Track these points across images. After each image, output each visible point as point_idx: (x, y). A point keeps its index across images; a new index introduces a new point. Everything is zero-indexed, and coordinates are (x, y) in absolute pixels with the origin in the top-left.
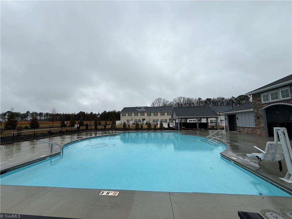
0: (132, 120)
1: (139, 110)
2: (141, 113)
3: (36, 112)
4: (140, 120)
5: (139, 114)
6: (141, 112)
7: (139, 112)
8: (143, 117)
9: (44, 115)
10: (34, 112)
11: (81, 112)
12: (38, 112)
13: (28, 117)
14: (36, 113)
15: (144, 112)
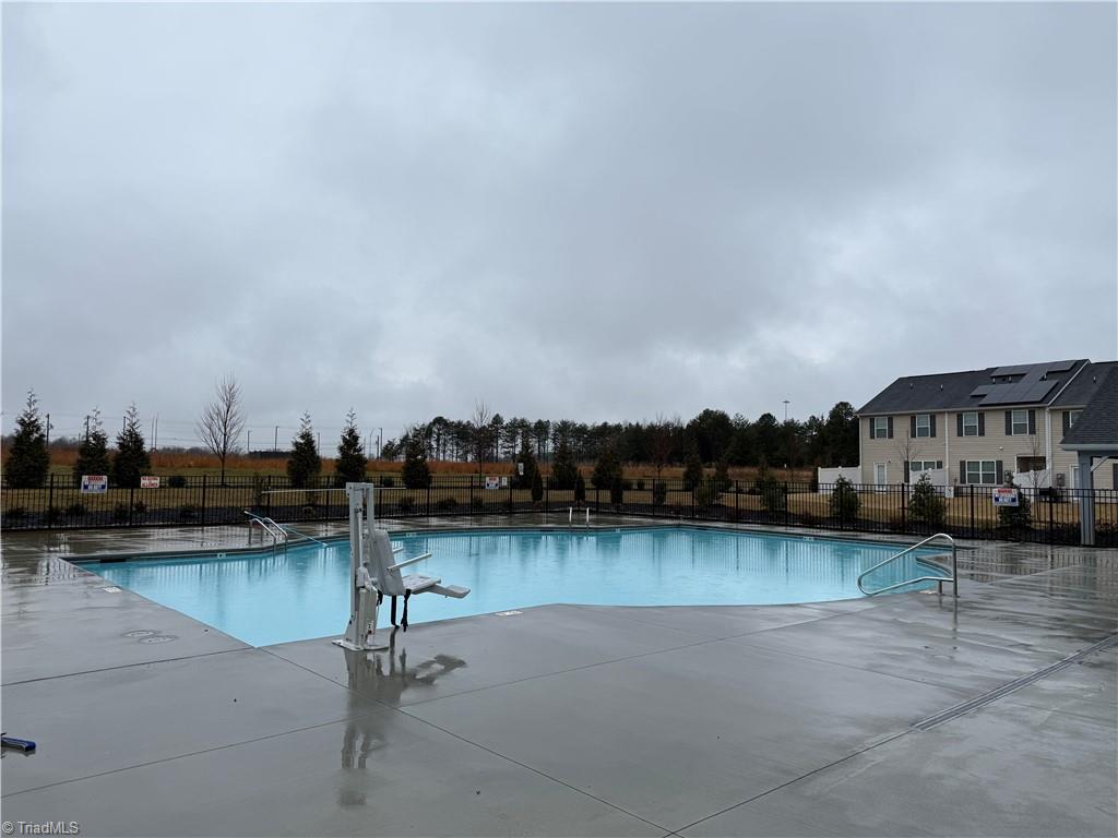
0: (940, 465)
1: (994, 393)
2: (1008, 414)
3: (523, 421)
4: (1000, 463)
5: (995, 423)
6: (1007, 409)
7: (995, 406)
8: (1022, 445)
9: (552, 431)
10: (515, 420)
11: (707, 413)
12: (532, 420)
13: (500, 442)
14: (523, 424)
15: (1033, 409)
